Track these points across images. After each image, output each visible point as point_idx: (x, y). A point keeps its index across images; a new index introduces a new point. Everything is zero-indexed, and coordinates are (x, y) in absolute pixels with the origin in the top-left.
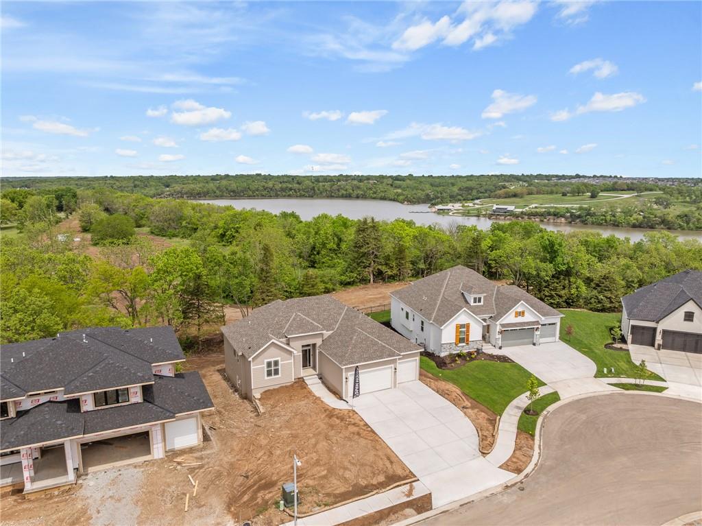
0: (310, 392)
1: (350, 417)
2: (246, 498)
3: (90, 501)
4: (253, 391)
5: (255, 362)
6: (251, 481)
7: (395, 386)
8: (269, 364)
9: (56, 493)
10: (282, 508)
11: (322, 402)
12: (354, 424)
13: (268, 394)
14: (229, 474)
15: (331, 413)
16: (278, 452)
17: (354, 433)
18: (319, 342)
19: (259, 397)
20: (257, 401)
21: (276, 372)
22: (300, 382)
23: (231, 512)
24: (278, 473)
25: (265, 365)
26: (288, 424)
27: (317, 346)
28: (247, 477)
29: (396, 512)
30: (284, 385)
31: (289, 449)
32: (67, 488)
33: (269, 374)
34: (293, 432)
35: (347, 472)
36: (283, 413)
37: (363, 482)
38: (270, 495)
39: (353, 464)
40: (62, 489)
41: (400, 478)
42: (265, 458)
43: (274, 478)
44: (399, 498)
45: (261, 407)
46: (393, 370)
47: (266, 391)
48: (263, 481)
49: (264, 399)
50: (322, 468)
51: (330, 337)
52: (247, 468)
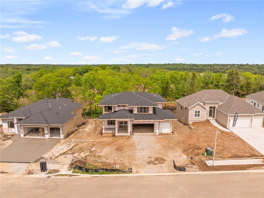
0: (212, 125)
1: (231, 134)
2: (190, 151)
3: (135, 142)
4: (189, 121)
5: (191, 110)
6: (192, 146)
7: (251, 127)
8: (196, 112)
9: (124, 138)
10: (205, 155)
11: (218, 128)
12: (233, 136)
13: (194, 123)
14: (182, 143)
15: (222, 132)
16: (201, 140)
17: (233, 139)
18: (217, 106)
19: (191, 124)
20: (190, 125)
21: (199, 116)
22: (208, 121)
23: (185, 154)
24: (202, 146)
25: (194, 112)
26: (204, 132)
27: (216, 108)
28: (190, 145)
29: (258, 166)
30: (201, 121)
31: (206, 139)
32: (128, 137)
33: (196, 116)
34: (207, 135)
35: (232, 150)
36: (201, 129)
37: (240, 155)
38: (200, 151)
39: (234, 148)
40: (126, 137)
41: (257, 156)
42: (196, 141)
43: (201, 147)
44: (258, 162)
45: (192, 127)
46: (251, 120)
47: (194, 122)
48: (197, 147)
49: (193, 124)
50: (221, 147)
51: (221, 105)
52: (189, 142)
